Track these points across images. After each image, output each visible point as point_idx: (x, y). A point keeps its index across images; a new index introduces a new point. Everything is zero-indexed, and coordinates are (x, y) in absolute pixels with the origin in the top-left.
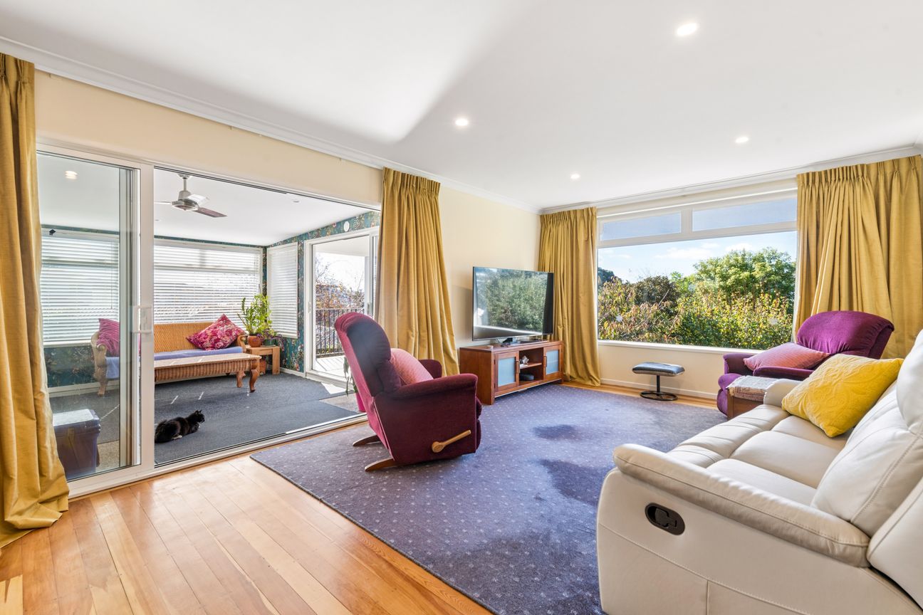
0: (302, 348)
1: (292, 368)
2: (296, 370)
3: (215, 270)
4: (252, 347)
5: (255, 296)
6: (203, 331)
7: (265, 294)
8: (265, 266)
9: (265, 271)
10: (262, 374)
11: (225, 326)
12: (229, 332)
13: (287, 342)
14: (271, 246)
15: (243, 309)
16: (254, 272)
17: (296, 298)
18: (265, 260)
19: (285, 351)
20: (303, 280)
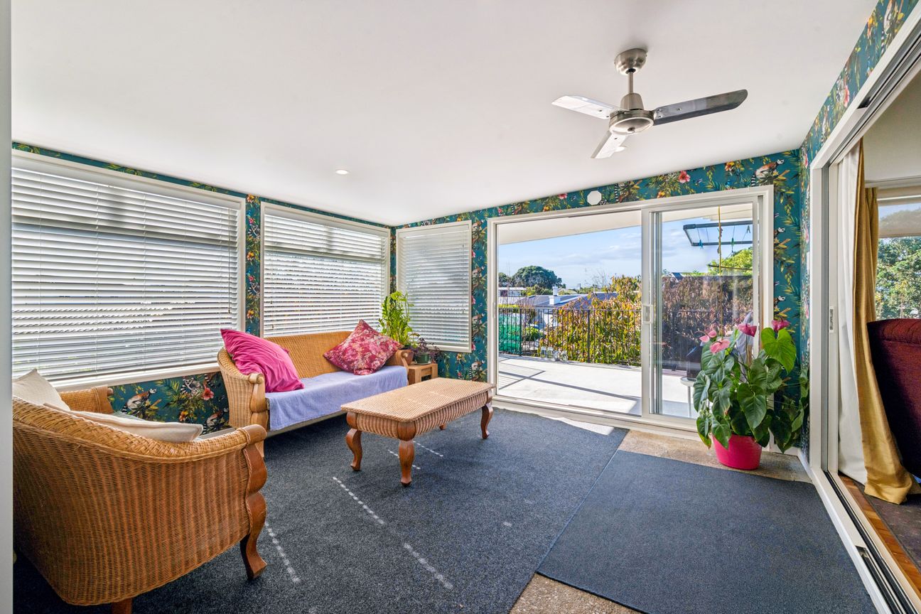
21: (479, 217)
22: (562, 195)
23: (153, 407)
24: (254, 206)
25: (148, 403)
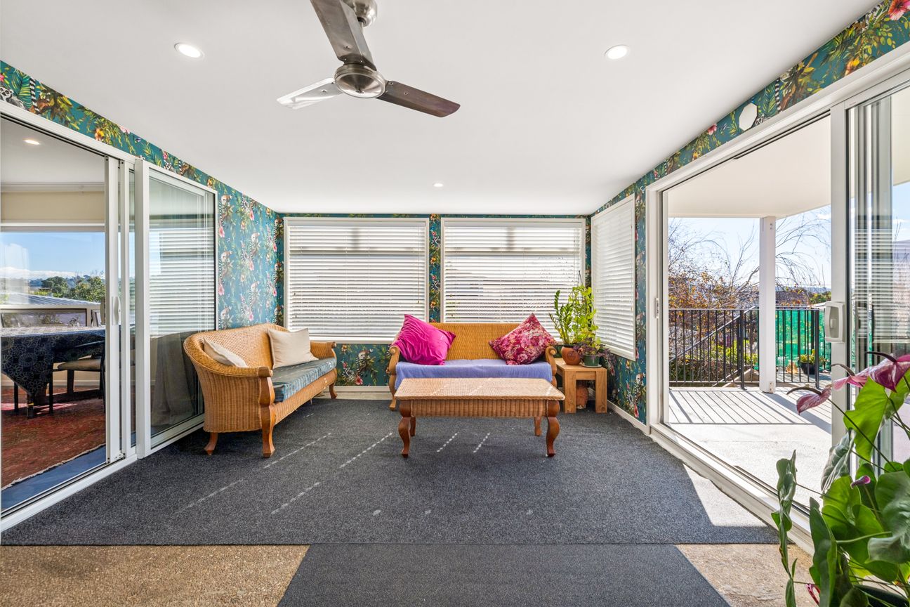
0: (643, 379)
1: (627, 408)
2: (632, 414)
3: (526, 253)
4: (568, 364)
5: (574, 289)
6: (507, 336)
7: (589, 285)
8: (588, 243)
9: (588, 251)
10: (580, 408)
11: (532, 331)
12: (535, 341)
13: (618, 362)
14: (596, 212)
15: (556, 307)
16: (574, 254)
17: (633, 291)
18: (589, 235)
19: (615, 377)
20: (644, 258)
21: (638, 186)
22: (712, 128)
23: (371, 361)
24: (435, 222)
25: (369, 357)
